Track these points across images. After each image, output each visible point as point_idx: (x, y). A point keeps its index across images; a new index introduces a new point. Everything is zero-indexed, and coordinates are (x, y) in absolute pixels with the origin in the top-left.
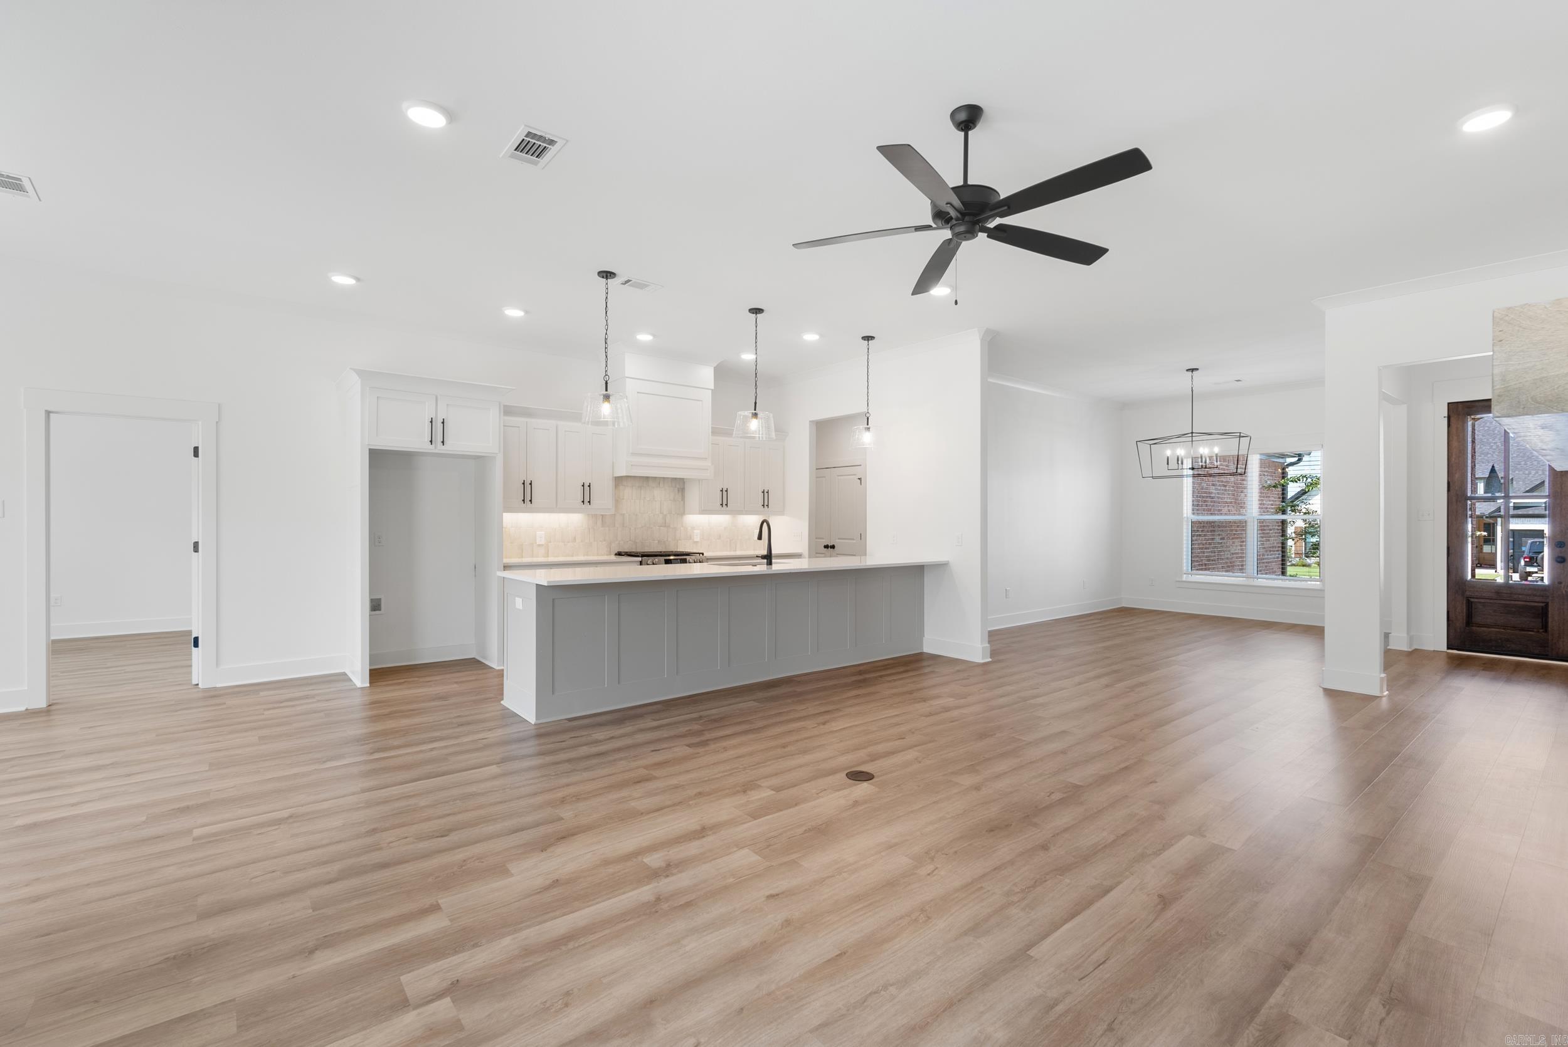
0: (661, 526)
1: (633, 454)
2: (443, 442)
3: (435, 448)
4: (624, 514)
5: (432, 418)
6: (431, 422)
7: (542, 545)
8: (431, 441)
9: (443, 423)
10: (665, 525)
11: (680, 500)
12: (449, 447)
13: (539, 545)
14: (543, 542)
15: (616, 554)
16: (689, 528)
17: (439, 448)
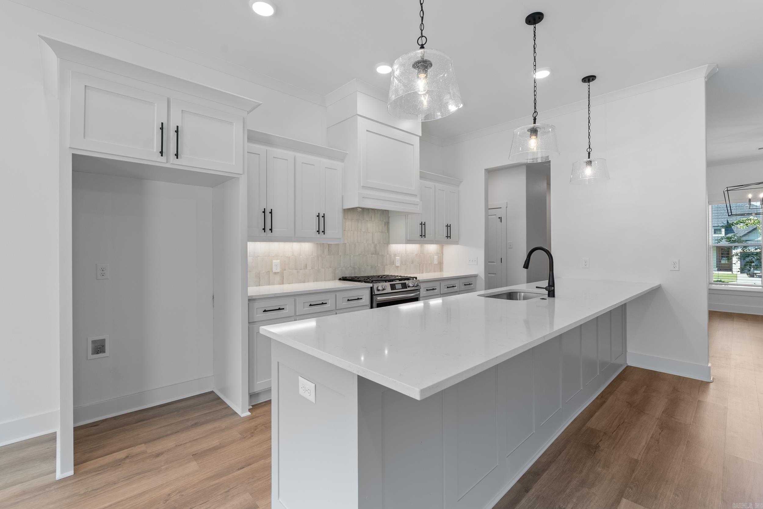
0: (373, 254)
1: (364, 187)
2: (177, 155)
3: (167, 162)
4: (345, 244)
5: (162, 124)
6: (162, 129)
7: (278, 273)
8: (162, 153)
9: (177, 131)
10: (376, 253)
11: (387, 232)
12: (183, 163)
13: (275, 273)
14: (278, 270)
15: (340, 279)
16: (392, 255)
17: (170, 162)
